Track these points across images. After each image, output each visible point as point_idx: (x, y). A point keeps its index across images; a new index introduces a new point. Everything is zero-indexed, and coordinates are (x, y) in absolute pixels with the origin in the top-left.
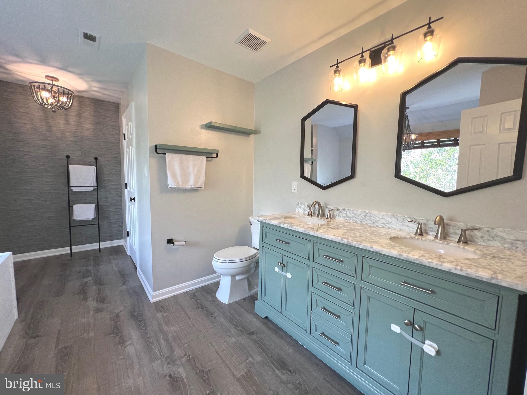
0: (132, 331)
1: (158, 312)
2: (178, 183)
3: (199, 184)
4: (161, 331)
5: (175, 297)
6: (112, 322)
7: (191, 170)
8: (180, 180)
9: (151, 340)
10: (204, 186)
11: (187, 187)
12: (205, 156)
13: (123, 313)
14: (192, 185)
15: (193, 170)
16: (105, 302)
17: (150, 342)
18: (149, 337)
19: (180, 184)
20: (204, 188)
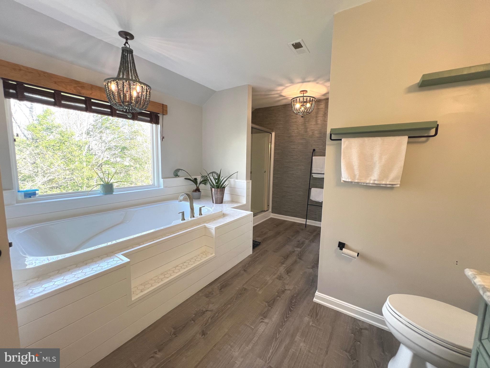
0: (277, 313)
1: (309, 315)
2: (354, 176)
3: (390, 180)
4: (293, 336)
5: (338, 314)
6: (277, 293)
7: (376, 158)
8: (357, 172)
9: (278, 335)
10: (399, 183)
11: (368, 182)
12: (408, 136)
13: (289, 292)
14: (375, 180)
15: (380, 158)
16: (289, 274)
17: (276, 337)
18: (280, 331)
19: (357, 177)
20: (399, 186)
